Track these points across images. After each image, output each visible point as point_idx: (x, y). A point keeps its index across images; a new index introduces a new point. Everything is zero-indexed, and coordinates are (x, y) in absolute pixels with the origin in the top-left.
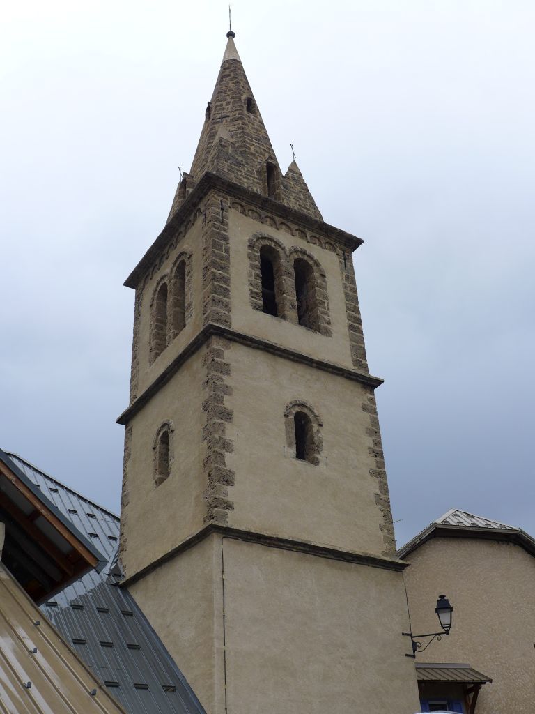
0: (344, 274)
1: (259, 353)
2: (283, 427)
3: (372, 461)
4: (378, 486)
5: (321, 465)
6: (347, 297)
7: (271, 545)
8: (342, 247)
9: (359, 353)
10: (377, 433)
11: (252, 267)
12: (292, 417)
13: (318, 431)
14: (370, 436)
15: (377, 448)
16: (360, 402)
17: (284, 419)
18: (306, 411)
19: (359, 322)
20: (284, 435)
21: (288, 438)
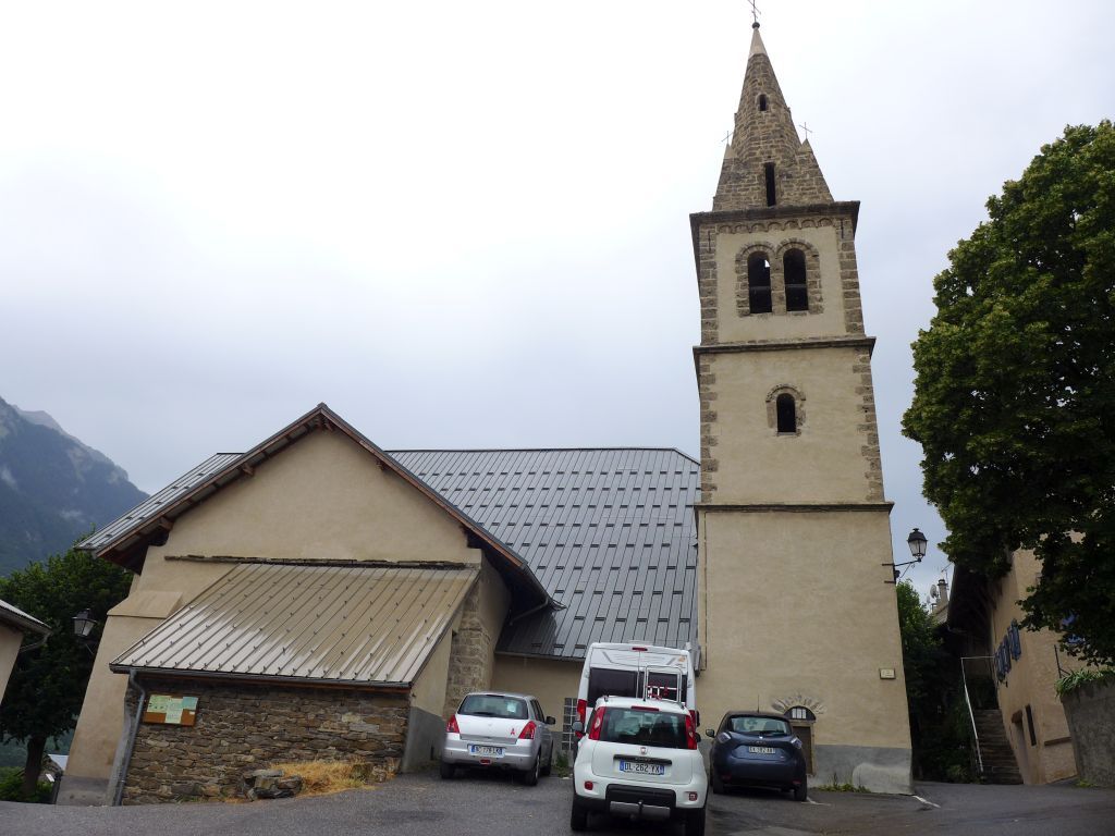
0: (841, 243)
1: (743, 354)
2: (765, 412)
3: (861, 418)
4: (866, 438)
5: (803, 435)
6: (843, 265)
7: (748, 511)
8: (839, 216)
9: (855, 316)
10: (870, 389)
11: (739, 279)
12: (774, 401)
13: (801, 406)
14: (860, 394)
15: (868, 404)
16: (850, 365)
17: (766, 405)
18: (789, 391)
19: (856, 285)
20: (766, 419)
21: (770, 419)
